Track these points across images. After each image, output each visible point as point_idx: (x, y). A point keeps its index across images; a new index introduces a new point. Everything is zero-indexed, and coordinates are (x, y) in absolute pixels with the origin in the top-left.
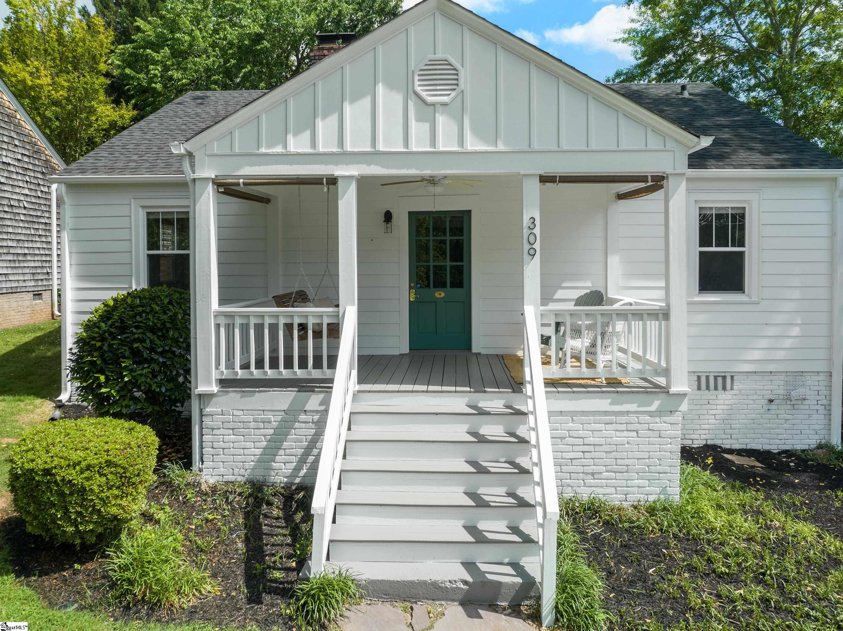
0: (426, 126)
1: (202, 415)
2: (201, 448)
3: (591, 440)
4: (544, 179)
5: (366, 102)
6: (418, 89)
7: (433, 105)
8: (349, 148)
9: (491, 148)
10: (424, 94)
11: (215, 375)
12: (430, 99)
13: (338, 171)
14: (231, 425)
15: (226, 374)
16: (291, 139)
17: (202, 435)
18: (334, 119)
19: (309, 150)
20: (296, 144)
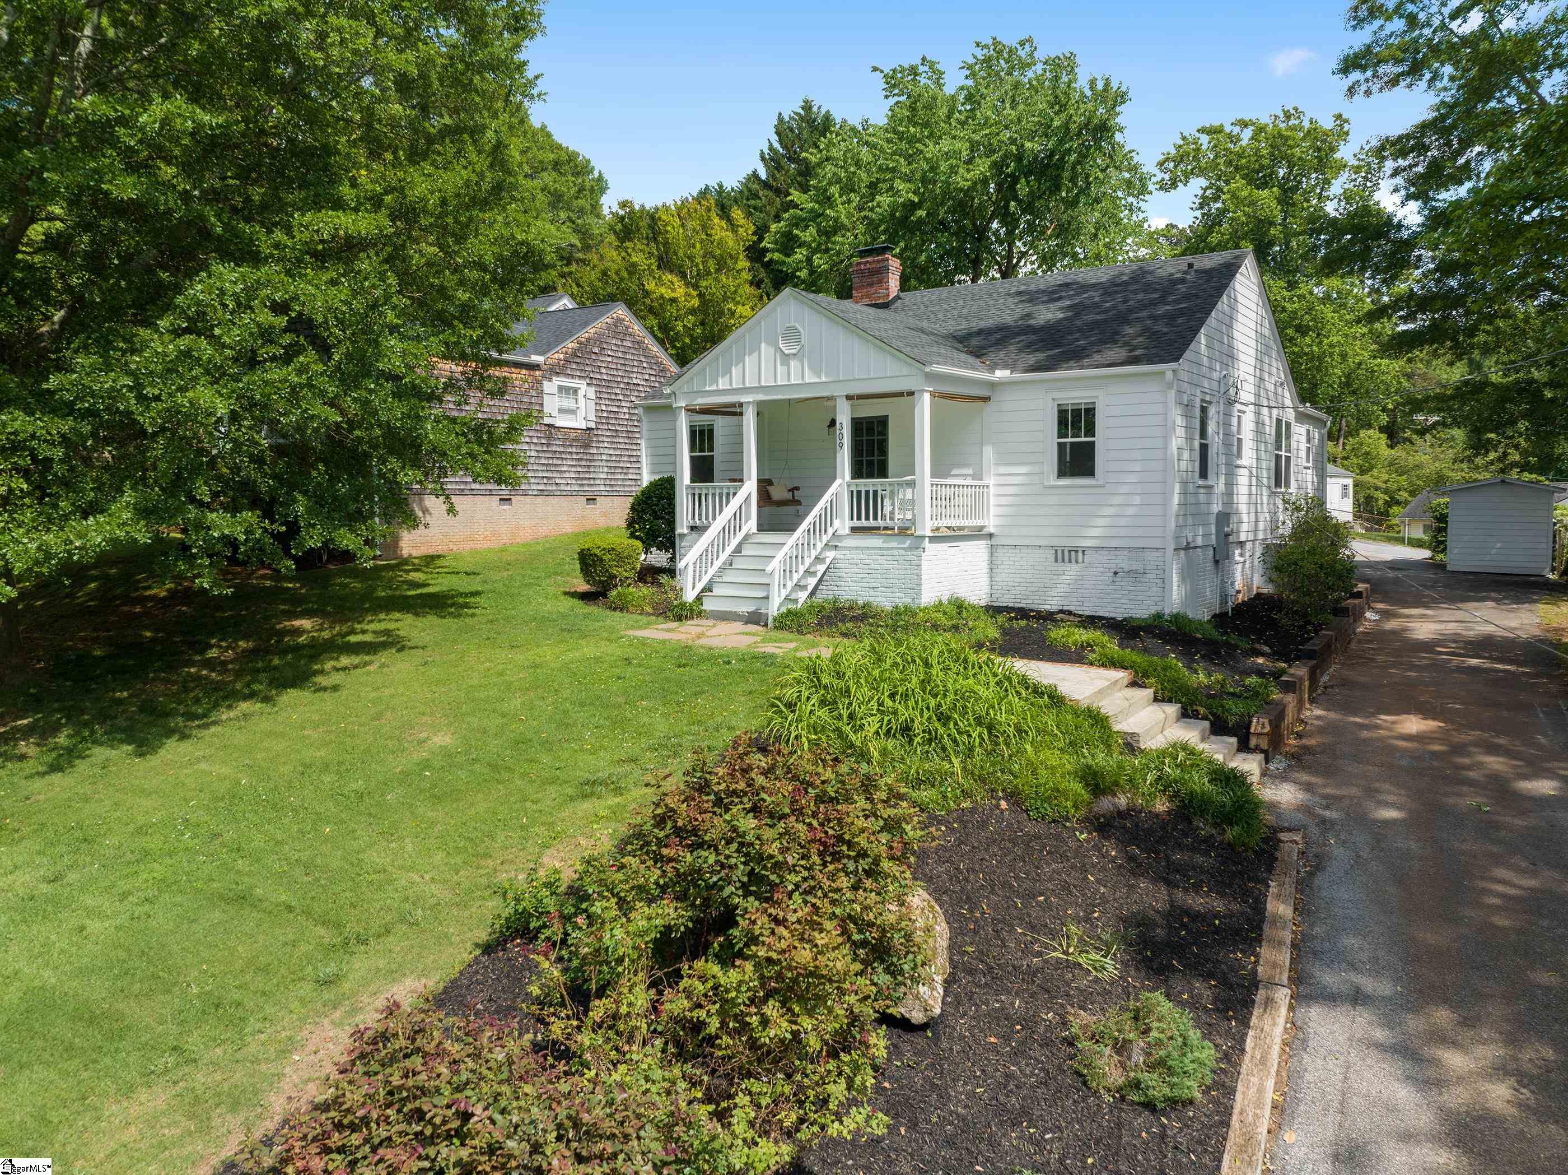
0: (785, 369)
1: (680, 547)
3: (872, 566)
4: (849, 398)
5: (756, 354)
6: (781, 346)
7: (789, 355)
8: (748, 384)
9: (817, 380)
10: (784, 349)
11: (686, 523)
12: (787, 352)
13: (743, 399)
15: (692, 522)
16: (720, 381)
18: (740, 366)
19: (728, 387)
20: (722, 384)
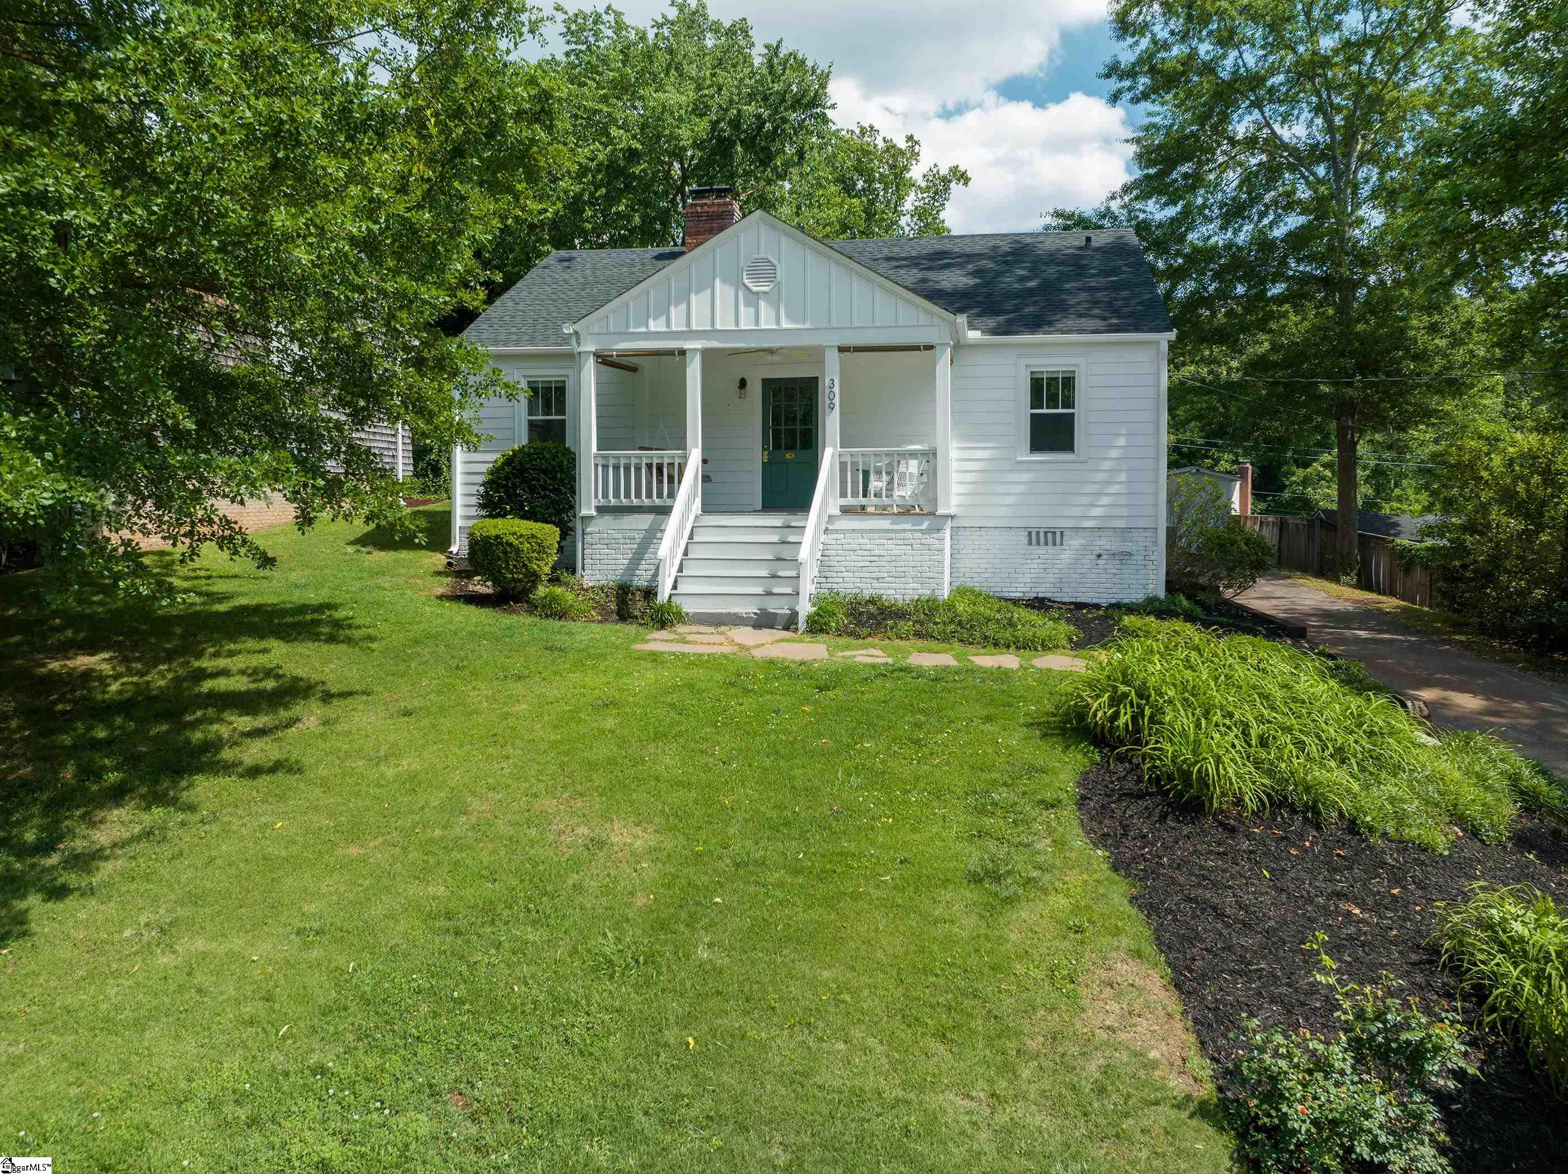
0: (752, 310)
1: (583, 534)
2: (583, 559)
3: (877, 552)
4: (842, 349)
5: (707, 293)
6: (746, 281)
7: (757, 293)
8: (694, 327)
9: (800, 326)
10: (750, 285)
11: (594, 503)
12: (755, 289)
13: (687, 345)
14: (606, 541)
15: (603, 502)
16: (651, 322)
17: (583, 549)
18: (683, 306)
19: (665, 329)
20: (655, 325)
